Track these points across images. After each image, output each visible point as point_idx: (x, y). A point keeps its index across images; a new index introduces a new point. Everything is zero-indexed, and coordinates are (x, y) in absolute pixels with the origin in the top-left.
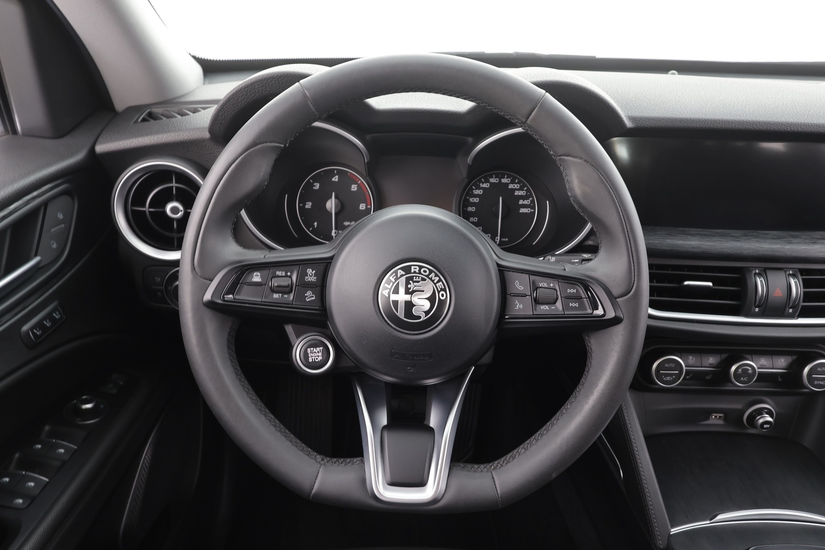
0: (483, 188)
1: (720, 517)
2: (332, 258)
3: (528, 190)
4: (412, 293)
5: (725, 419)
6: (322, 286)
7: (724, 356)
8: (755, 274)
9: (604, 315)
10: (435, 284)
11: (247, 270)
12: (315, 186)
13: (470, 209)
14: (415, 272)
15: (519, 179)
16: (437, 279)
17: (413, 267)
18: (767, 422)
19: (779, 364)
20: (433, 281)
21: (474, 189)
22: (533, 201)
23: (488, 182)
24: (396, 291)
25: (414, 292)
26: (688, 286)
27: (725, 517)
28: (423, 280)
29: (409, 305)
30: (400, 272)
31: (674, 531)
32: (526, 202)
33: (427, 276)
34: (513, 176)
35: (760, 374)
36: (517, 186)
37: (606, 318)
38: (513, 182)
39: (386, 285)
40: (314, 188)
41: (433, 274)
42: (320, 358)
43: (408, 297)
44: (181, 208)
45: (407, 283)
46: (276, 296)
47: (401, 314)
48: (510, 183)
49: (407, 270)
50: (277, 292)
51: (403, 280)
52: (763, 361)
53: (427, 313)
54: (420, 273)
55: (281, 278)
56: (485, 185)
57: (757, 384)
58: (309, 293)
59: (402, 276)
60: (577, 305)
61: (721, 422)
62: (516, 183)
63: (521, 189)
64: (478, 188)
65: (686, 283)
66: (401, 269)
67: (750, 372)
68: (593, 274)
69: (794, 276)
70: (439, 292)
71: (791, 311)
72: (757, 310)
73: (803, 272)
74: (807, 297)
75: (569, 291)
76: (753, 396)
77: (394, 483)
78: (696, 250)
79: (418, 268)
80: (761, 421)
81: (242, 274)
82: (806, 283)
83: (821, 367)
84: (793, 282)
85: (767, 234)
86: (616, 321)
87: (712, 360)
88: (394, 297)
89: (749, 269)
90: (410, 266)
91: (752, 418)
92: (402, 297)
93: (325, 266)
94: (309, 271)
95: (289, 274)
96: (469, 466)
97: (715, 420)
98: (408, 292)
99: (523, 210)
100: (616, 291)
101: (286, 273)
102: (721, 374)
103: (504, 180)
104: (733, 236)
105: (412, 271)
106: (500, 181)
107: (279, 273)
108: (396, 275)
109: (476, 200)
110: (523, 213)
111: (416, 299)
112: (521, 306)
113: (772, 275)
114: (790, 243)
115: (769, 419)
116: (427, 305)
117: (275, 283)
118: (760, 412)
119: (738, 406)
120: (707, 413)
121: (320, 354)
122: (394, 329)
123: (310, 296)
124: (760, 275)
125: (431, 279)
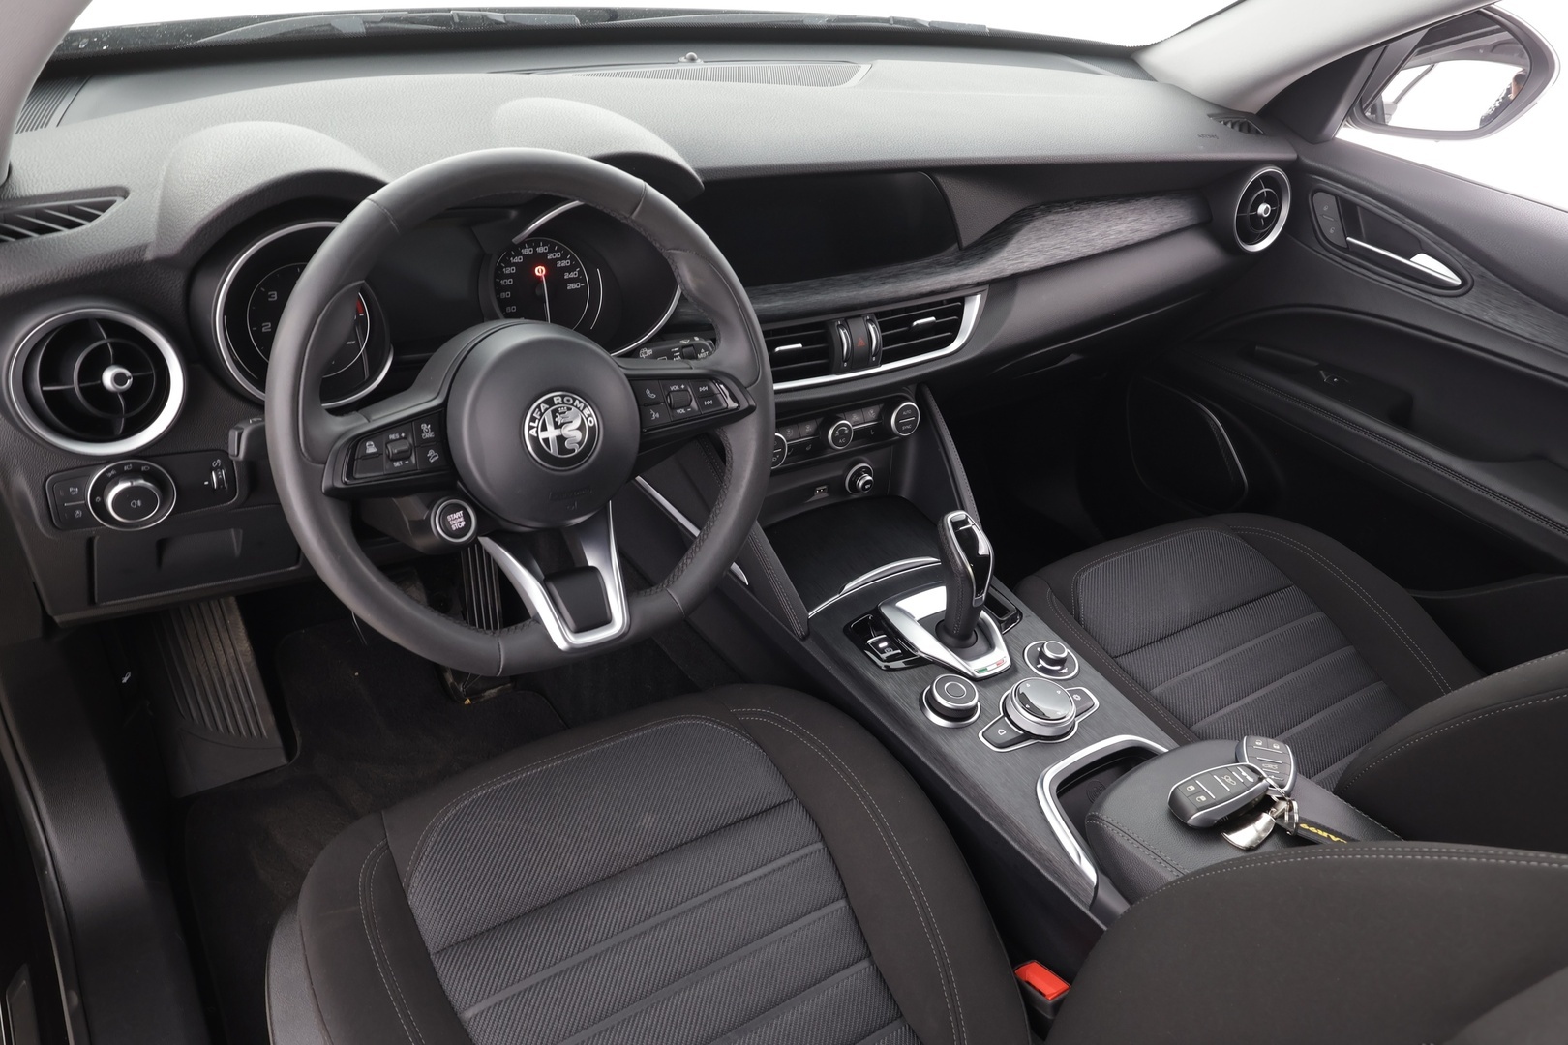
0: (515, 264)
1: (848, 587)
2: (444, 405)
3: (572, 259)
4: (561, 426)
5: (829, 490)
6: (443, 441)
7: (820, 420)
8: (838, 326)
9: (739, 407)
10: (581, 411)
11: (360, 440)
12: (270, 296)
13: (504, 295)
14: (559, 403)
15: (559, 246)
16: (582, 405)
17: (555, 399)
18: (868, 482)
19: (869, 416)
20: (579, 409)
21: (503, 268)
22: (581, 272)
23: (520, 254)
24: (544, 428)
25: (562, 424)
26: (780, 351)
27: (851, 587)
28: (569, 409)
29: (561, 439)
30: (543, 407)
31: (811, 614)
32: (572, 275)
33: (572, 405)
34: (549, 242)
35: (856, 431)
36: (557, 255)
37: (741, 409)
38: (551, 250)
39: (532, 424)
40: (270, 299)
41: (577, 402)
42: (463, 524)
43: (557, 432)
44: (127, 373)
45: (554, 417)
46: (397, 464)
47: (553, 450)
48: (549, 252)
49: (550, 402)
50: (396, 460)
51: (548, 416)
52: (856, 417)
53: (580, 444)
54: (564, 403)
55: (397, 443)
56: (518, 260)
57: (855, 442)
58: (431, 453)
59: (546, 410)
60: (711, 402)
61: (825, 495)
62: (556, 252)
63: (563, 258)
64: (510, 265)
65: (777, 349)
66: (543, 402)
67: (846, 431)
68: (720, 368)
69: (871, 321)
70: (587, 419)
71: (874, 359)
72: (845, 364)
73: (879, 315)
74: (886, 340)
75: (701, 389)
76: (849, 458)
77: (580, 629)
78: (782, 312)
79: (560, 399)
80: (861, 484)
81: (355, 448)
82: (883, 327)
83: (905, 411)
84: (871, 328)
85: (841, 279)
86: (750, 410)
87: (809, 428)
88: (542, 435)
89: (832, 322)
90: (552, 398)
91: (853, 483)
92: (551, 433)
93: (439, 417)
94: (424, 427)
95: (403, 435)
96: (642, 592)
97: (820, 494)
98: (557, 426)
99: (572, 286)
100: (744, 382)
101: (400, 435)
102: (819, 443)
103: (541, 250)
104: (812, 289)
105: (556, 402)
106: (535, 250)
107: (392, 437)
108: (540, 410)
109: (509, 282)
110: (572, 290)
111: (566, 431)
112: (658, 415)
113: (852, 324)
114: (864, 287)
115: (869, 478)
116: (578, 435)
117: (393, 449)
118: (858, 474)
119: (839, 473)
120: (810, 490)
121: (461, 519)
122: (549, 469)
123: (433, 456)
124: (842, 326)
125: (576, 407)
